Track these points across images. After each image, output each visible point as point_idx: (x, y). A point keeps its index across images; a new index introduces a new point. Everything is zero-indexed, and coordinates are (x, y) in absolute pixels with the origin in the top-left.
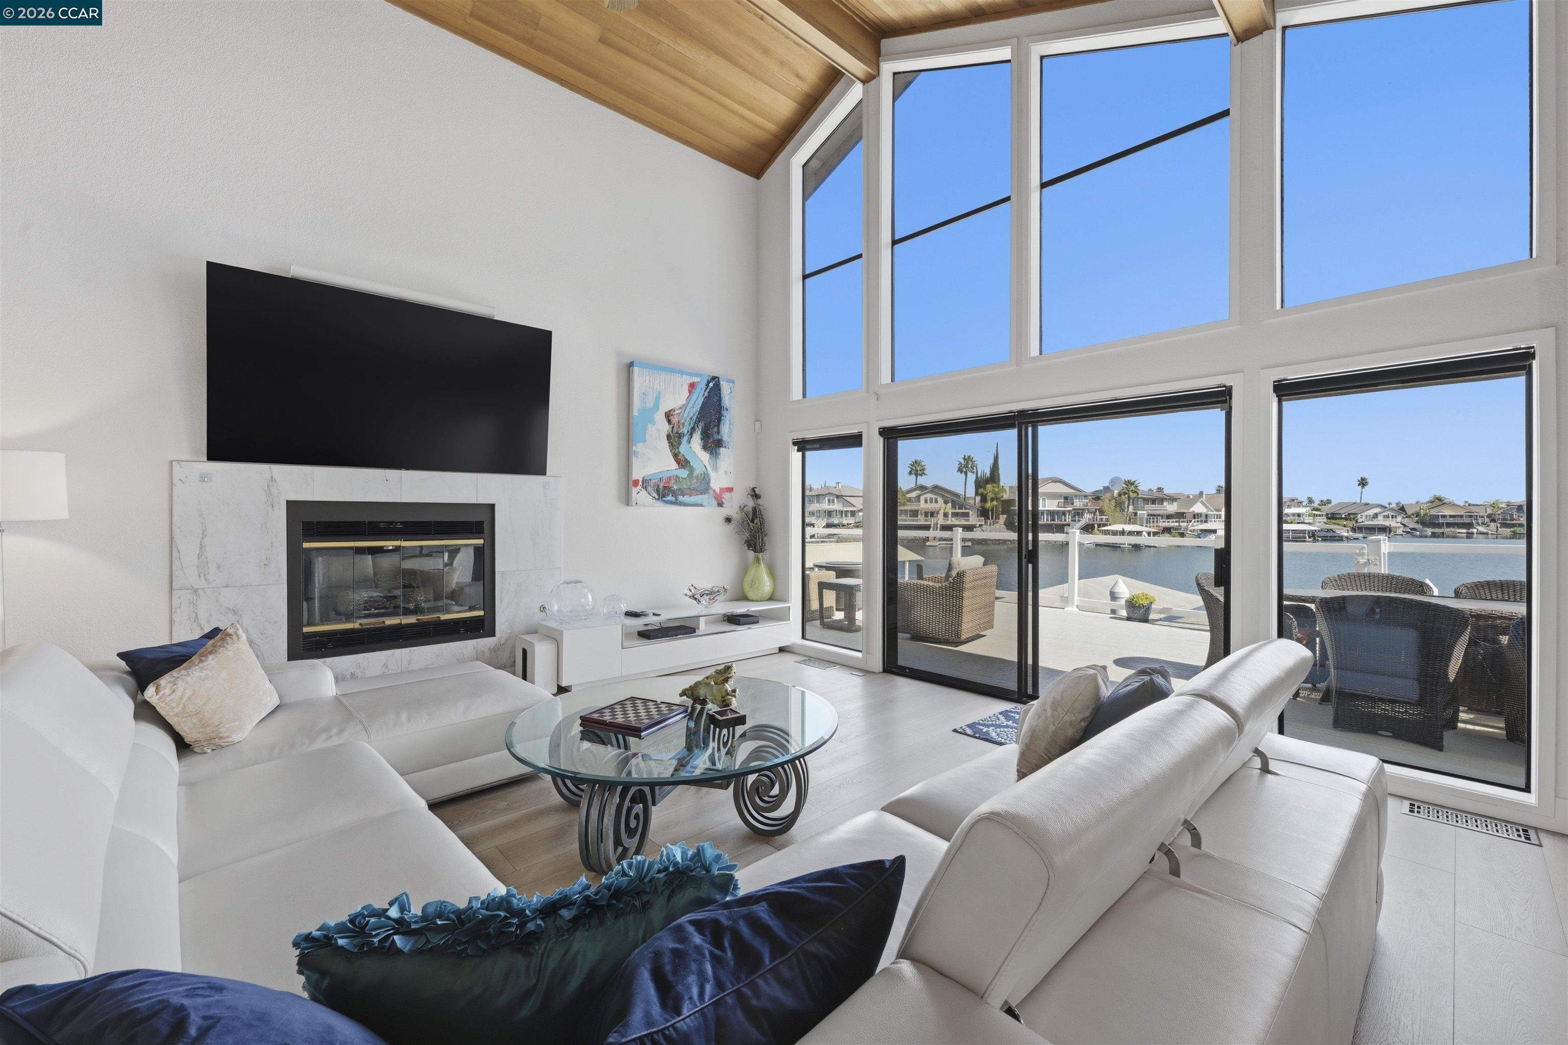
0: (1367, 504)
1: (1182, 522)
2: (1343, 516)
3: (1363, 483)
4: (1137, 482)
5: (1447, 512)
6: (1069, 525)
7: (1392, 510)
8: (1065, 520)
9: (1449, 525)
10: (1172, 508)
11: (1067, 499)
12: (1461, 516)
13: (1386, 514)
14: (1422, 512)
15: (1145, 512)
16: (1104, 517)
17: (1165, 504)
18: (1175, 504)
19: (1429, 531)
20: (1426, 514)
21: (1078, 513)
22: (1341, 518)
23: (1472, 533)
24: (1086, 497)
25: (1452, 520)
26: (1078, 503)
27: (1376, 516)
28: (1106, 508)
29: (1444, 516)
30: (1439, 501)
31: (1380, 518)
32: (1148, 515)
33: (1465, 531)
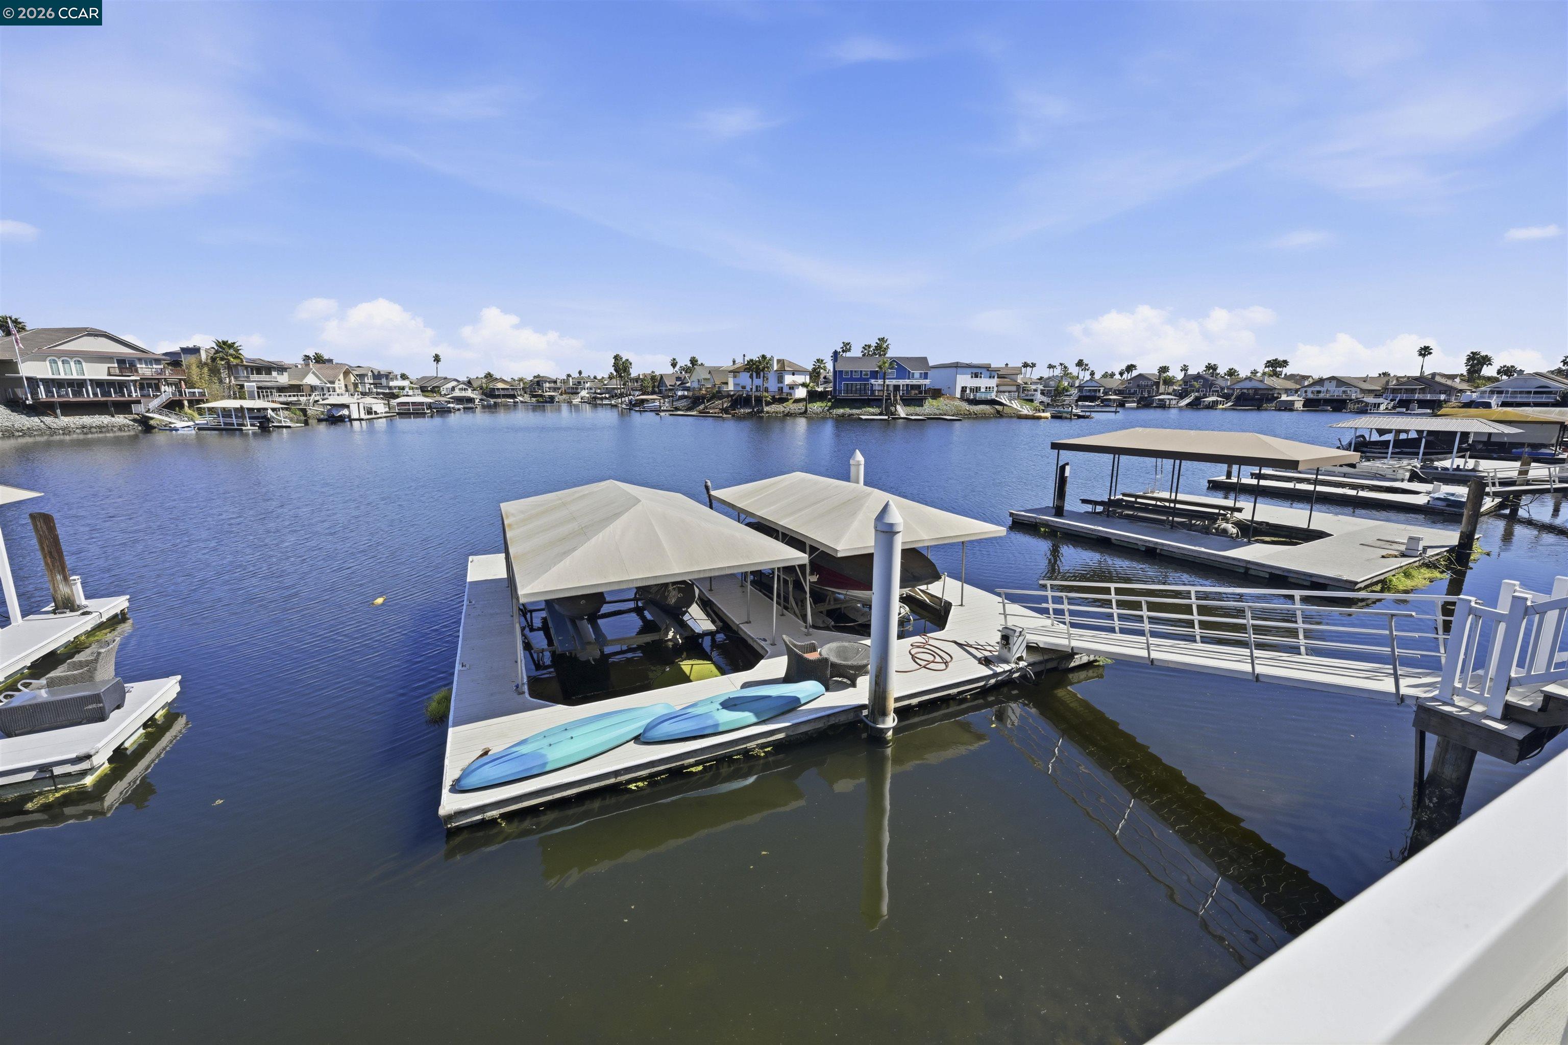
0: (445, 378)
1: (301, 396)
2: (429, 389)
3: (437, 359)
4: (235, 346)
5: (500, 385)
6: (139, 402)
7: (463, 383)
8: (130, 395)
9: (505, 396)
10: (283, 379)
11: (127, 365)
12: (507, 389)
13: (461, 386)
14: (484, 386)
15: (254, 384)
16: (196, 390)
17: (274, 374)
18: (286, 374)
19: (492, 401)
20: (487, 388)
21: (150, 385)
22: (428, 391)
23: (518, 402)
24: (158, 361)
25: (502, 393)
26: (145, 370)
27: (453, 389)
28: (195, 378)
29: (498, 389)
30: (489, 376)
31: (457, 390)
32: (258, 388)
33: (512, 400)
